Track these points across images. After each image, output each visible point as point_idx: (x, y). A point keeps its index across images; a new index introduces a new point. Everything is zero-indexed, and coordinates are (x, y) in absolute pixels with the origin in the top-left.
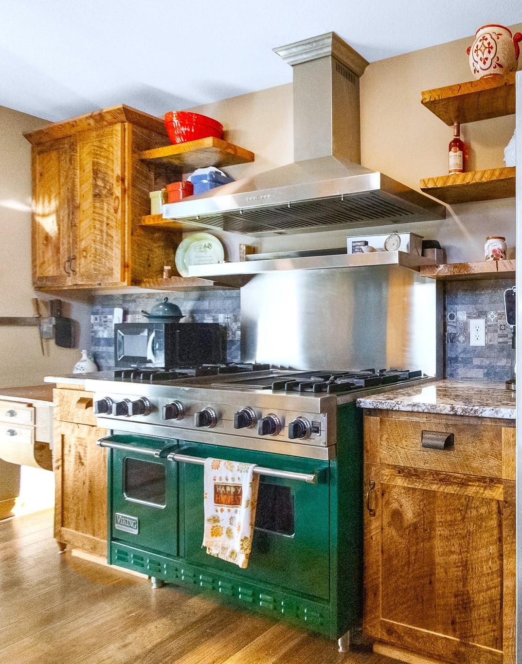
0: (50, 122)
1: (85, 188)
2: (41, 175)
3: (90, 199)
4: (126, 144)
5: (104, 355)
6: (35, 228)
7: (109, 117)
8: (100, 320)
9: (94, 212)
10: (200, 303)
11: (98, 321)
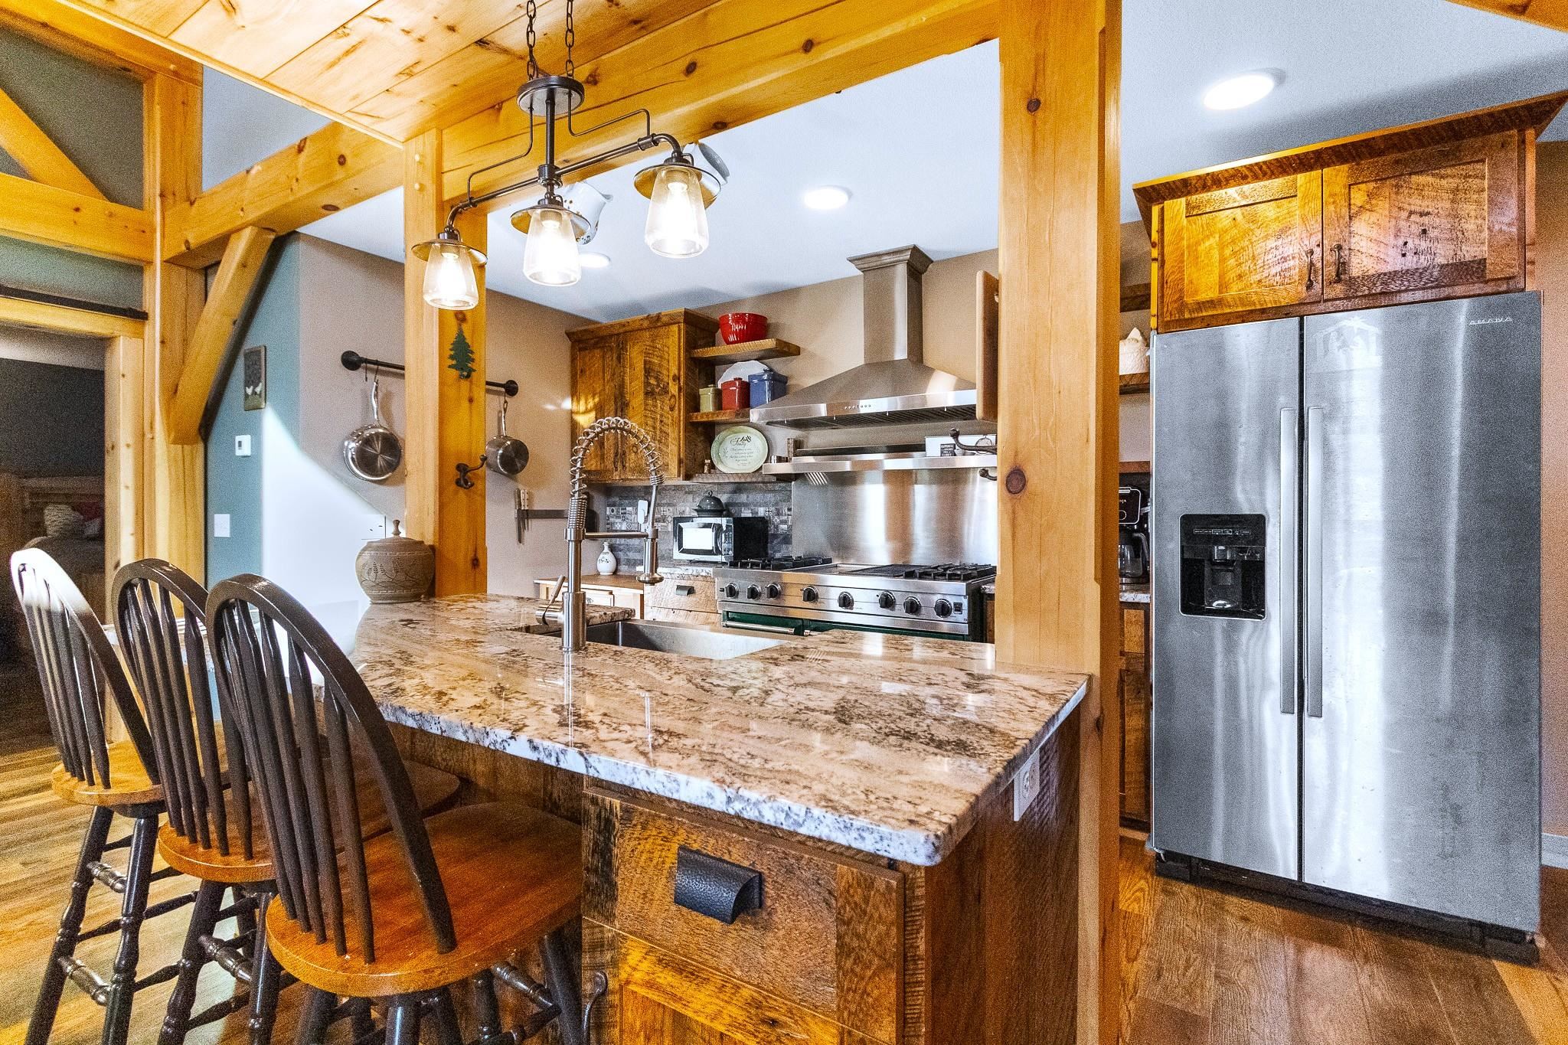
0: (599, 323)
1: (635, 387)
2: (582, 371)
3: (642, 396)
4: (682, 344)
5: (622, 547)
6: (574, 426)
7: (665, 319)
8: (618, 512)
9: (645, 409)
10: (735, 496)
11: (615, 513)
